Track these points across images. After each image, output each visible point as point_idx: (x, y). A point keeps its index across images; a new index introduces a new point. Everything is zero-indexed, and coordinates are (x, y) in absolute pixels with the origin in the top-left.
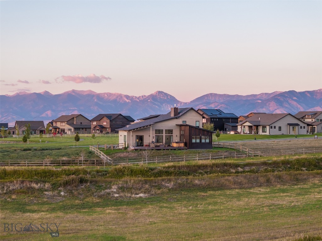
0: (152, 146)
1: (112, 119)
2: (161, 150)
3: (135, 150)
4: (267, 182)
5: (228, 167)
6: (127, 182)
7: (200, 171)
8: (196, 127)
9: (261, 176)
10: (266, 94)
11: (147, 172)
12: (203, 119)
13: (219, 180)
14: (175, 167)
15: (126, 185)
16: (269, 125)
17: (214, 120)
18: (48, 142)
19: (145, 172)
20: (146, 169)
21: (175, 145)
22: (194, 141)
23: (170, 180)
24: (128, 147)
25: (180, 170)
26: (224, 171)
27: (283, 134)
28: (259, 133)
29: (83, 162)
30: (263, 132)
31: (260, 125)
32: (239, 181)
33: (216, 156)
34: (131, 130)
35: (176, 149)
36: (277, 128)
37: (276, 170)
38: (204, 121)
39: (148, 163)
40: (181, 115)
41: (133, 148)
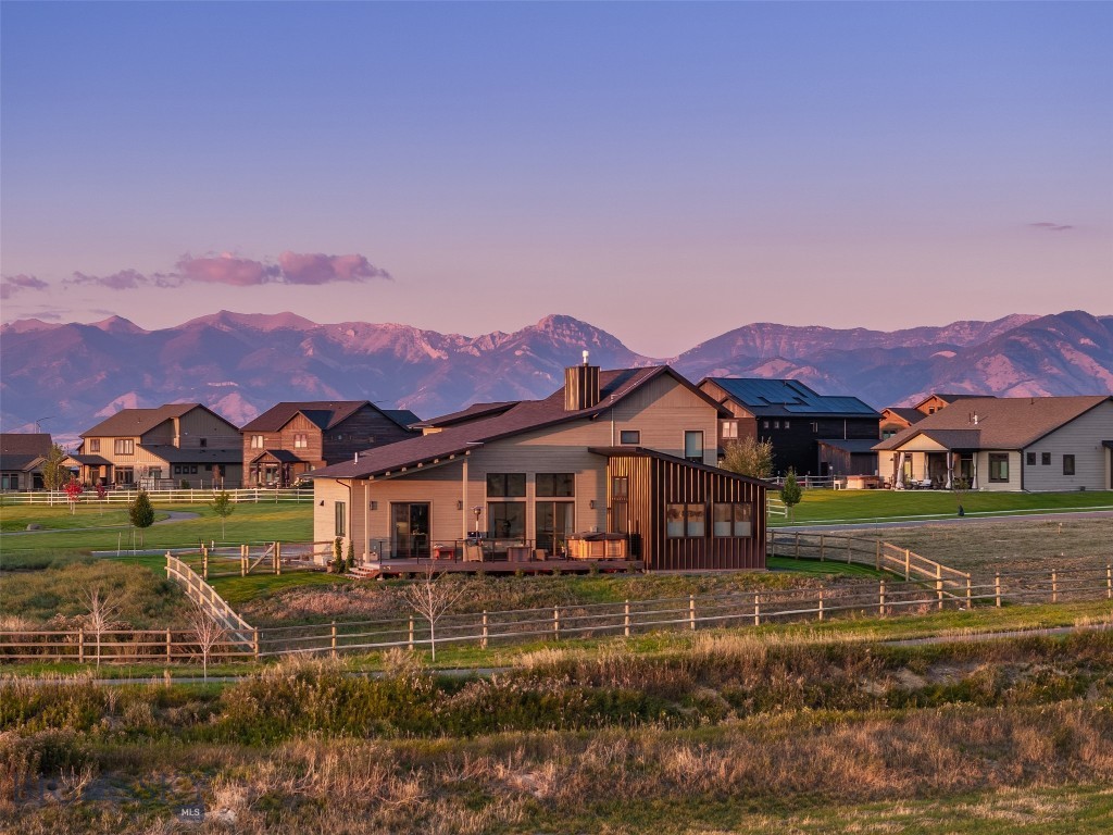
0: (472, 554)
1: (330, 425)
2: (512, 573)
3: (386, 575)
4: (1059, 753)
5: (849, 668)
6: (301, 766)
7: (703, 692)
8: (687, 459)
9: (1027, 723)
10: (973, 325)
11: (424, 700)
12: (726, 425)
13: (807, 748)
14: (574, 670)
15: (296, 786)
16: (1021, 451)
17: (772, 425)
18: (37, 528)
19: (415, 703)
20: (416, 684)
21: (581, 550)
22: (676, 529)
23: (538, 754)
24: (351, 560)
25: (602, 689)
26: (828, 691)
27: (1083, 489)
28: (974, 486)
29: (98, 644)
30: (992, 479)
31: (978, 450)
32: (914, 749)
33: (785, 606)
34: (365, 477)
35: (587, 572)
36: (1057, 462)
37: (1094, 679)
38: (730, 430)
39: (440, 647)
40: (616, 404)
41: (377, 567)
